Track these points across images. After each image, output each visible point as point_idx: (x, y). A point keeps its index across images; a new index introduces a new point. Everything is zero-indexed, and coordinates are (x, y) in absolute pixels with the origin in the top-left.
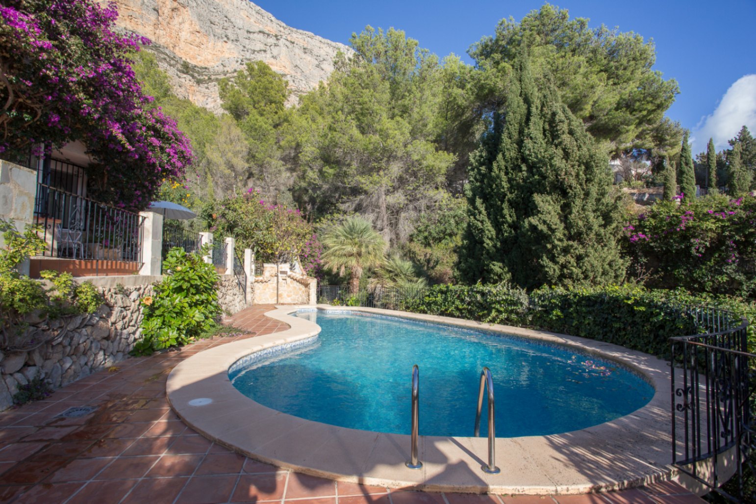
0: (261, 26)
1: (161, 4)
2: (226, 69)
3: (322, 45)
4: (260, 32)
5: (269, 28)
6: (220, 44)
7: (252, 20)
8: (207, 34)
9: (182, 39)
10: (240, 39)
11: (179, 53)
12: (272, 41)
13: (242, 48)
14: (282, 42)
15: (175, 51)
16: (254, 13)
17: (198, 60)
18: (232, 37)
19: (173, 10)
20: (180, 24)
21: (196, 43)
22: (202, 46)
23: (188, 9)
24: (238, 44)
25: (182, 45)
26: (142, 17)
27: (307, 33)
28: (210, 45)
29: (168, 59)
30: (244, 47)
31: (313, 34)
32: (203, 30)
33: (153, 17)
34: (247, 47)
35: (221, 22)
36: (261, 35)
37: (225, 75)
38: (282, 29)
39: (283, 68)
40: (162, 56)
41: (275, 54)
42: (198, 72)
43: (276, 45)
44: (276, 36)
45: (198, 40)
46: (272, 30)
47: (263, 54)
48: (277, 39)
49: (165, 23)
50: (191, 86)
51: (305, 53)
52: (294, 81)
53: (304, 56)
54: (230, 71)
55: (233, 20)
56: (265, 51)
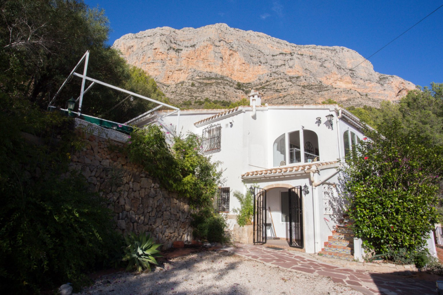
0: (280, 50)
1: (224, 54)
2: (261, 81)
3: (323, 51)
4: (280, 54)
5: (285, 50)
6: (256, 67)
7: (275, 48)
8: (249, 63)
9: (235, 70)
10: (268, 61)
11: (234, 78)
12: (288, 57)
13: (270, 66)
14: (295, 56)
15: (232, 78)
16: (275, 43)
17: (245, 79)
18: (263, 61)
19: (230, 55)
20: (234, 62)
21: (243, 70)
22: (246, 71)
23: (238, 52)
24: (267, 64)
25: (235, 73)
26: (215, 64)
27: (311, 45)
28: (251, 69)
29: (229, 83)
30: (271, 65)
31: (315, 45)
32: (247, 62)
33: (220, 62)
34: (273, 65)
35: (256, 54)
36: (281, 55)
37: (261, 85)
38: (294, 48)
39: (297, 73)
40: (226, 82)
41: (291, 65)
42: (245, 87)
43: (291, 59)
44: (291, 54)
45: (244, 68)
46: (287, 51)
47: (283, 67)
48: (292, 55)
49: (226, 64)
50: (242, 96)
51: (311, 59)
52: (306, 80)
53: (310, 61)
54: (264, 82)
55: (263, 51)
56: (284, 65)
